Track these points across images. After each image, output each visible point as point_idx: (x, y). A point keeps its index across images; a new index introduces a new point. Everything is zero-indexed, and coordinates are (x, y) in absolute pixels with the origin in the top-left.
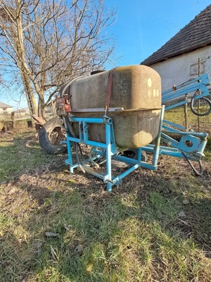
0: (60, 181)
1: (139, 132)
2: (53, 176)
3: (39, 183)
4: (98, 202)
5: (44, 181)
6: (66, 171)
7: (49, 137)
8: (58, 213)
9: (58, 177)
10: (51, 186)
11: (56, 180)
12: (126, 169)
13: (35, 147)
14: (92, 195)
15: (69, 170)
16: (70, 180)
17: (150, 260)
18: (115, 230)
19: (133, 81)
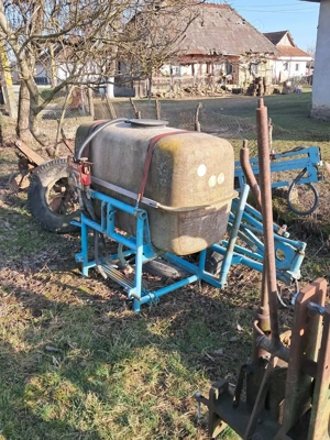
0: (65, 287)
1: (179, 236)
2: (53, 277)
3: (31, 285)
4: (116, 323)
5: (38, 283)
6: (76, 270)
7: (47, 196)
8: (60, 328)
9: (62, 281)
10: (51, 293)
11: (59, 285)
12: (177, 280)
13: (17, 209)
14: (110, 313)
15: (81, 270)
16: (81, 287)
17: (153, 383)
18: (127, 355)
19: (175, 171)
